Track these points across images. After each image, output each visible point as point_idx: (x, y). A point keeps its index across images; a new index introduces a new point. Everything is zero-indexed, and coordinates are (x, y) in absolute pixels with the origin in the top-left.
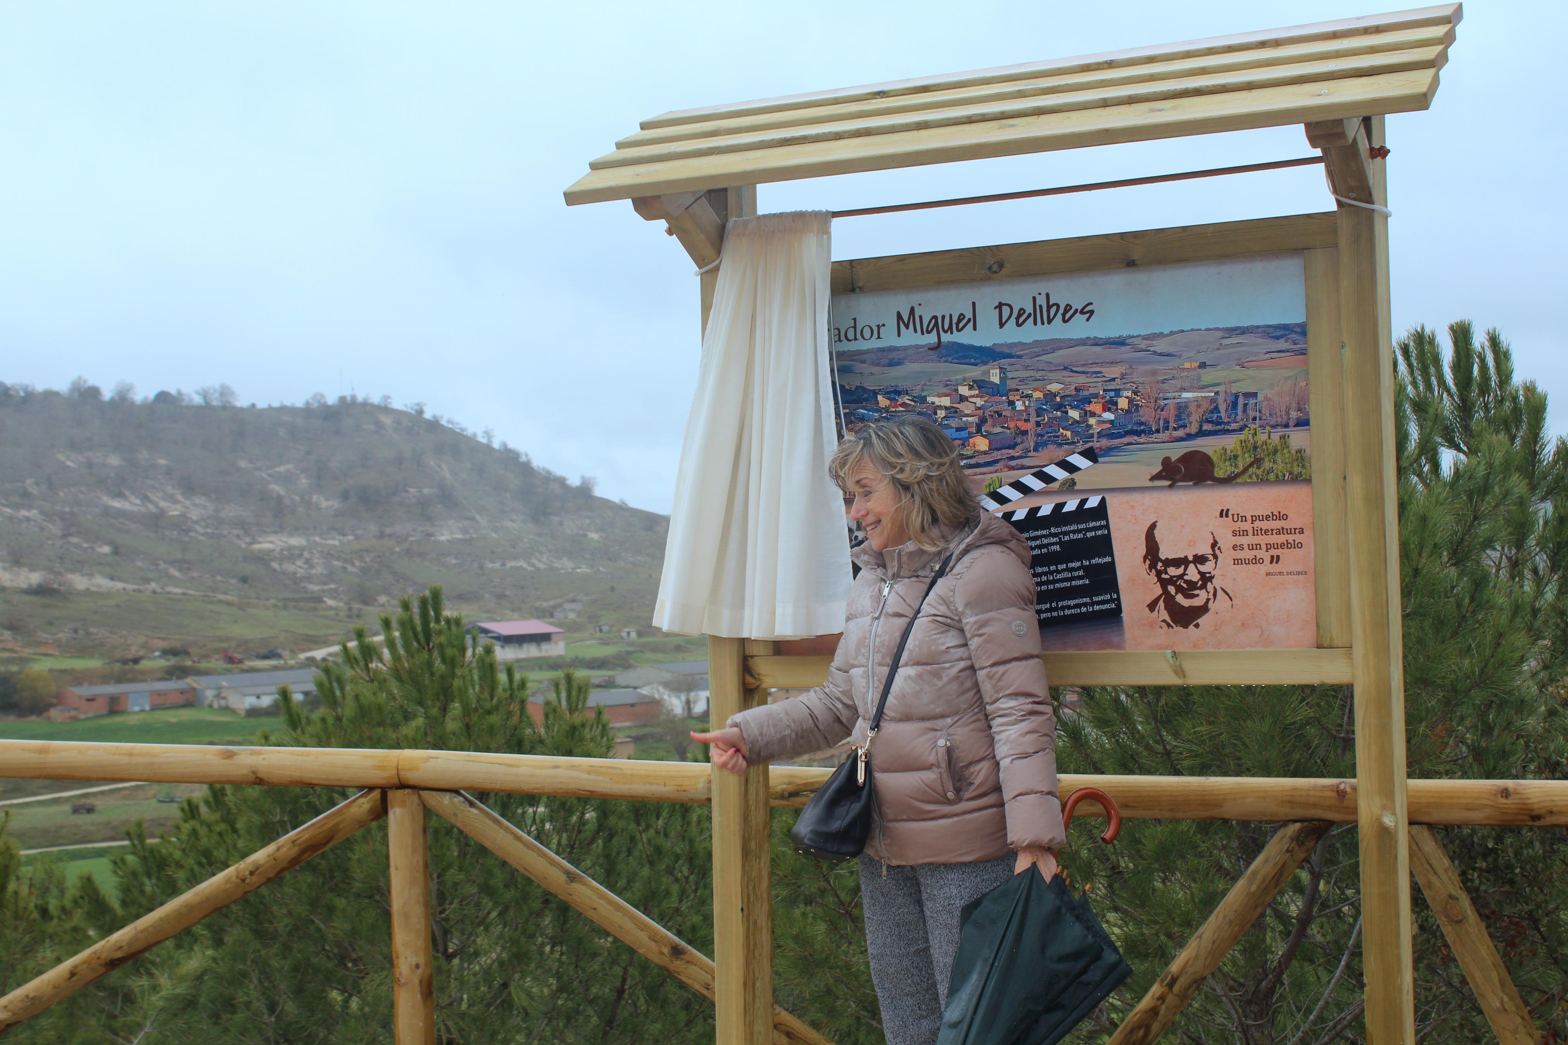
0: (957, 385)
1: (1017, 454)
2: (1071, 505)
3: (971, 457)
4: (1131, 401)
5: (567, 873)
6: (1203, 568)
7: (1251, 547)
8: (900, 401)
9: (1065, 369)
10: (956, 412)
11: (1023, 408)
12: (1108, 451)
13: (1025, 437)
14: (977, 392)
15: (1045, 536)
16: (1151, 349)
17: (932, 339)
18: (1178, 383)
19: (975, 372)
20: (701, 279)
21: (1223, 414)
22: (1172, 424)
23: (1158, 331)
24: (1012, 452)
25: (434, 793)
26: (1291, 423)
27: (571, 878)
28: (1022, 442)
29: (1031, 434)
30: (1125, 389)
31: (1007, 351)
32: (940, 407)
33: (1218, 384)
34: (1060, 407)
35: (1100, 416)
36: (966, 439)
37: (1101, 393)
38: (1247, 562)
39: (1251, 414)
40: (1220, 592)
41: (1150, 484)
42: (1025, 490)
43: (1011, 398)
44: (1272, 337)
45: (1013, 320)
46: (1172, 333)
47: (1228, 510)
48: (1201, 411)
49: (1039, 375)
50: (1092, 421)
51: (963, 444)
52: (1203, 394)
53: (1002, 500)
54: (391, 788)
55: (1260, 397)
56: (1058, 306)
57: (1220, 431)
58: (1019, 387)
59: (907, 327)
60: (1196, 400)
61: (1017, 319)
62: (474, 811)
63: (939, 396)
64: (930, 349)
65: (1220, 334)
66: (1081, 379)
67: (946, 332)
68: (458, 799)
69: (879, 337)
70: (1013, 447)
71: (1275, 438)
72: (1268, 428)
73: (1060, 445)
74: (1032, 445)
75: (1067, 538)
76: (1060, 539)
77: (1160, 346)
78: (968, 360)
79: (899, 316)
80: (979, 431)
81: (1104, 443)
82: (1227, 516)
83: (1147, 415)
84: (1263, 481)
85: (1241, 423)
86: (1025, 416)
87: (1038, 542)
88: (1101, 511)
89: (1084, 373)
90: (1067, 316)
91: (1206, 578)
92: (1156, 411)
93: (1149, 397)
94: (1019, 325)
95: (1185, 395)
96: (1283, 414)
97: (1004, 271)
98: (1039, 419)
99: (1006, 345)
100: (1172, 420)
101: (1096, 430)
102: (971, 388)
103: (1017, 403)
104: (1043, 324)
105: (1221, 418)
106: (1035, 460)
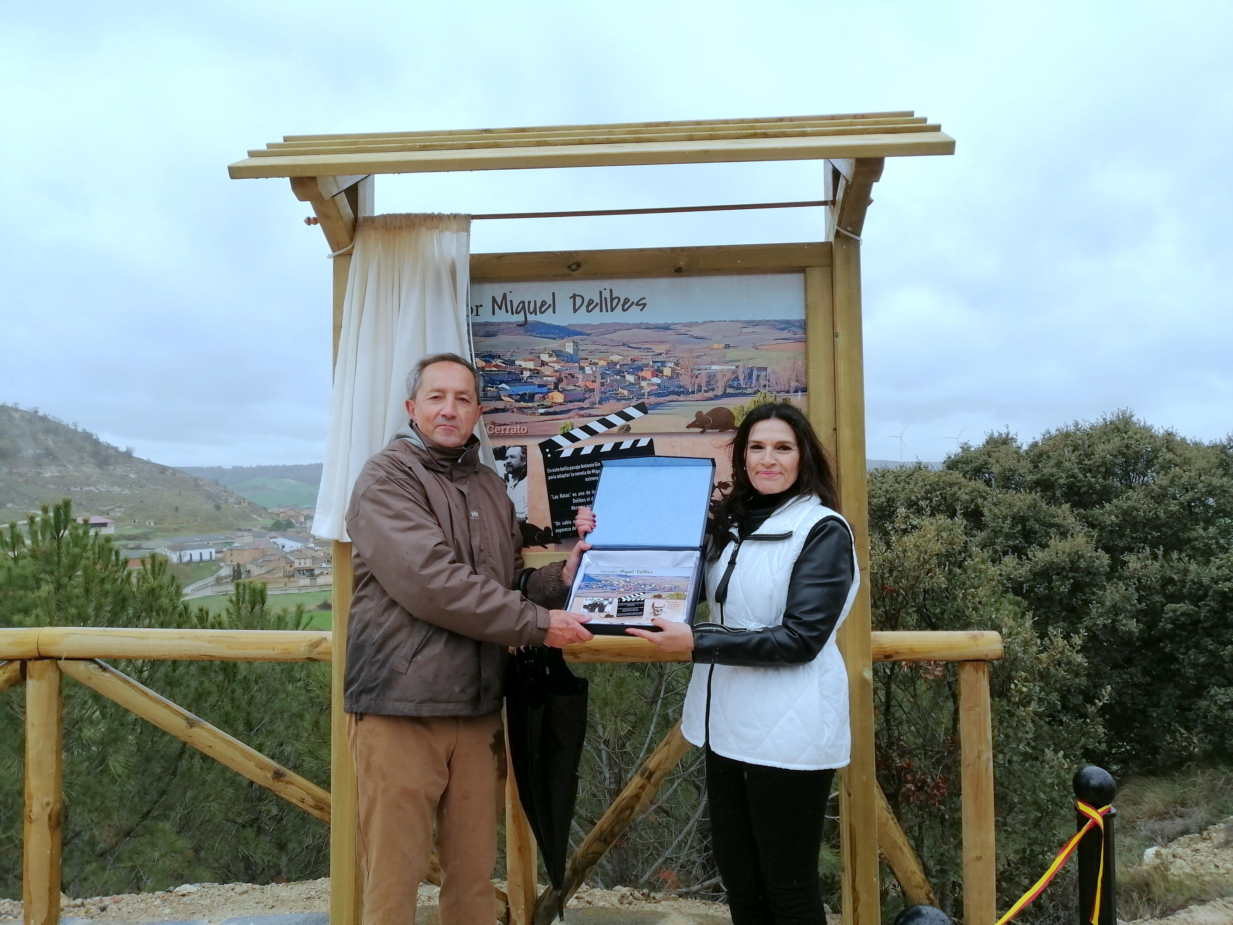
0: (540, 353)
1: (585, 406)
2: (627, 444)
3: (550, 407)
4: (673, 370)
5: (187, 719)
6: (725, 492)
8: (494, 363)
9: (624, 345)
10: (538, 373)
11: (591, 372)
12: (656, 406)
13: (592, 394)
14: (555, 359)
16: (689, 333)
17: (520, 318)
18: (709, 359)
19: (554, 345)
20: (334, 261)
21: (742, 382)
22: (704, 388)
23: (694, 320)
24: (581, 404)
25: (71, 662)
26: (792, 390)
27: (191, 724)
28: (590, 397)
29: (597, 391)
30: (669, 362)
31: (579, 330)
32: (525, 369)
33: (739, 361)
34: (619, 373)
35: (650, 380)
36: (546, 393)
37: (651, 363)
39: (763, 382)
41: (687, 430)
42: (591, 432)
43: (582, 364)
44: (778, 329)
45: (584, 307)
46: (705, 323)
48: (726, 379)
49: (603, 348)
50: (644, 384)
51: (544, 397)
52: (727, 367)
53: (574, 439)
54: (30, 659)
55: (769, 371)
56: (619, 299)
57: (739, 394)
58: (588, 357)
59: (500, 309)
60: (722, 371)
61: (588, 307)
62: (106, 674)
63: (525, 360)
65: (741, 325)
66: (636, 353)
67: (531, 313)
68: (92, 666)
69: (477, 315)
70: (582, 400)
72: (774, 393)
73: (619, 400)
74: (598, 399)
77: (696, 332)
78: (548, 336)
79: (494, 300)
80: (556, 387)
81: (653, 400)
83: (685, 380)
85: (755, 389)
86: (592, 378)
88: (649, 449)
89: (638, 348)
90: (626, 307)
92: (692, 378)
93: (687, 368)
94: (588, 311)
95: (714, 367)
96: (786, 383)
97: (580, 270)
98: (603, 381)
99: (578, 325)
100: (704, 385)
101: (647, 390)
102: (550, 356)
103: (586, 368)
104: (607, 311)
105: (740, 385)
106: (600, 410)
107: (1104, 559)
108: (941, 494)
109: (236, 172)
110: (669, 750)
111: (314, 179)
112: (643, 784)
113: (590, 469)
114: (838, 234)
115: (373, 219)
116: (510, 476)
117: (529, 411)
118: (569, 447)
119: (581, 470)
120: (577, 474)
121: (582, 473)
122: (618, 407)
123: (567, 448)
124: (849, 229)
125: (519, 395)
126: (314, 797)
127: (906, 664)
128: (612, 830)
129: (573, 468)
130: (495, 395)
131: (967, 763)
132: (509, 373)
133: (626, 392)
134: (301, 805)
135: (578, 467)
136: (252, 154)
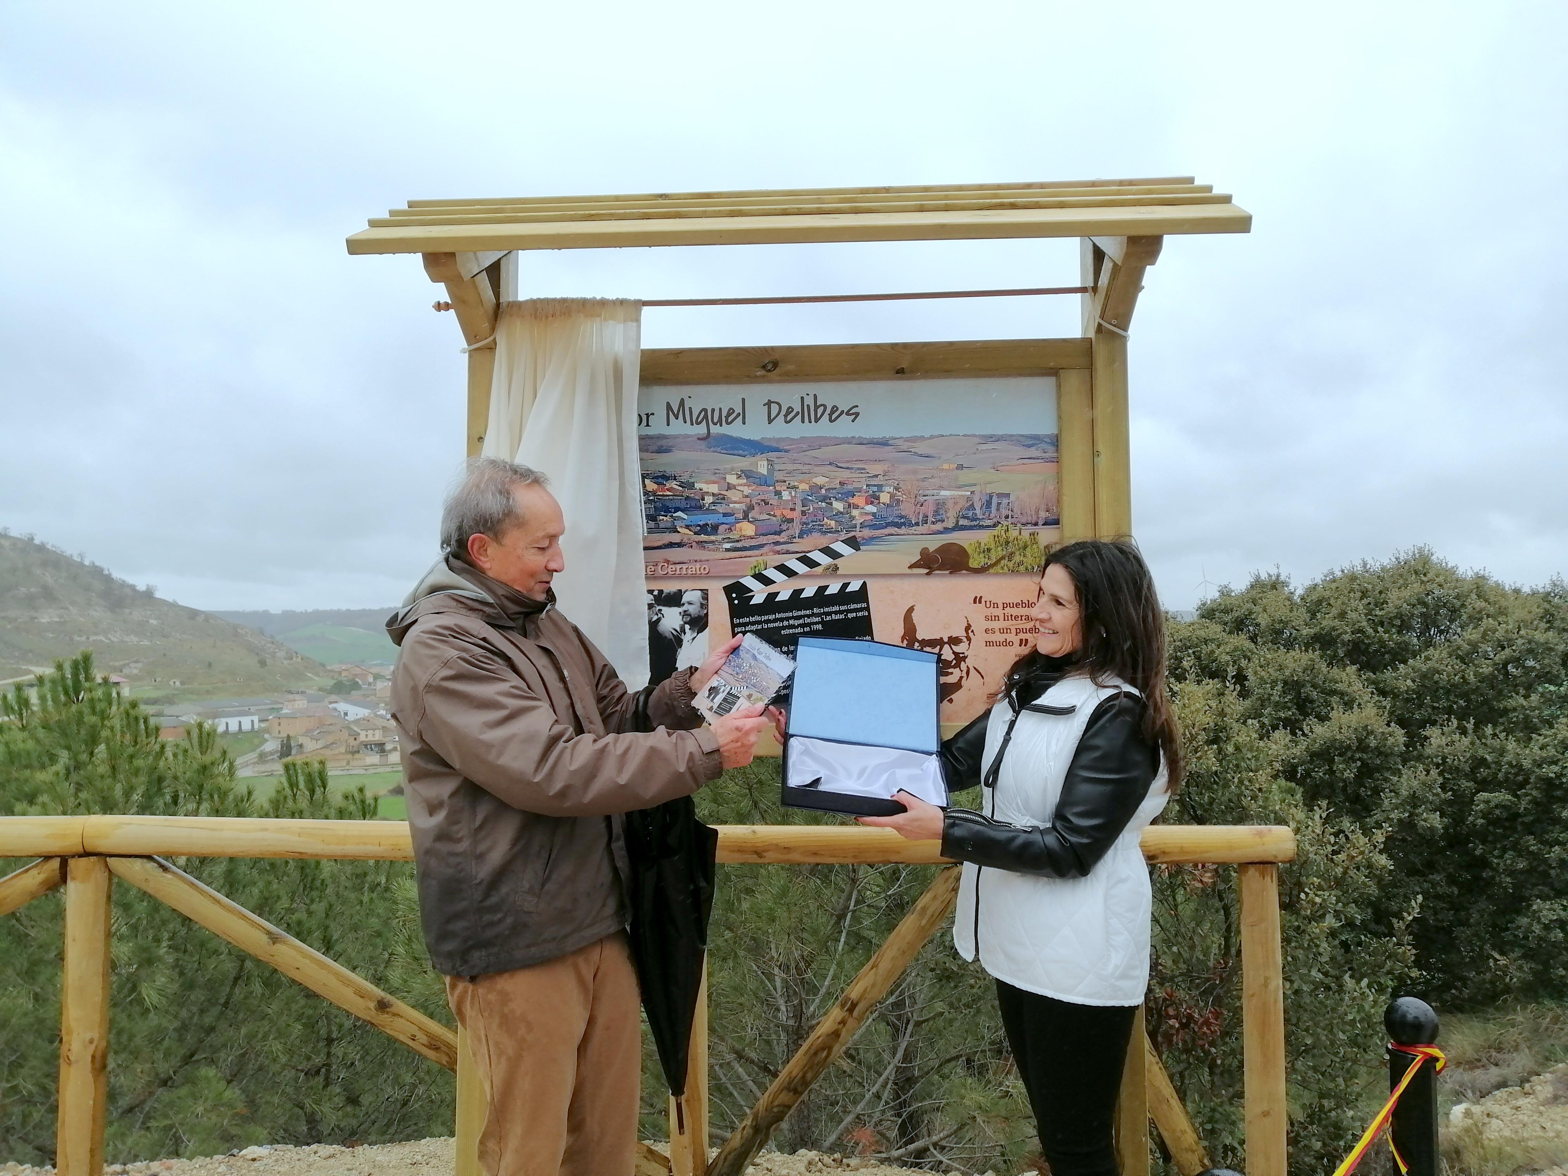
0: (725, 474)
1: (782, 540)
2: (834, 589)
3: (738, 541)
4: (892, 496)
5: (269, 933)
6: (957, 649)
7: (1002, 631)
8: (668, 486)
9: (830, 464)
10: (724, 499)
11: (790, 498)
12: (871, 540)
13: (790, 525)
14: (745, 481)
15: (808, 616)
16: (913, 450)
17: (702, 429)
18: (937, 482)
19: (744, 463)
20: (470, 356)
21: (978, 511)
22: (931, 519)
24: (777, 538)
25: (123, 859)
26: (1041, 522)
27: (274, 939)
28: (788, 529)
29: (797, 522)
30: (887, 485)
31: (774, 445)
32: (707, 493)
33: (975, 485)
34: (824, 499)
35: (863, 508)
36: (733, 524)
37: (865, 487)
38: (999, 644)
39: (1004, 512)
40: (972, 671)
42: (789, 573)
43: (778, 488)
44: (1023, 446)
45: (781, 417)
46: (932, 437)
47: (981, 597)
48: (958, 508)
49: (806, 468)
50: (855, 512)
51: (730, 529)
52: (960, 493)
53: (766, 581)
54: (73, 857)
55: (1012, 498)
56: (825, 407)
57: (975, 526)
58: (786, 479)
59: (676, 416)
60: (953, 498)
61: (786, 416)
62: (169, 876)
63: (707, 482)
64: (699, 439)
65: (979, 440)
67: (715, 424)
68: (150, 866)
69: (648, 425)
70: (778, 533)
71: (1026, 534)
72: (1019, 525)
73: (824, 533)
74: (797, 532)
75: (829, 618)
76: (822, 619)
77: (921, 448)
79: (669, 407)
81: (867, 533)
82: (980, 602)
83: (907, 509)
84: (1013, 572)
85: (995, 520)
86: (791, 506)
87: (801, 621)
88: (862, 594)
89: (848, 468)
90: (834, 417)
91: (960, 658)
92: (916, 506)
93: (909, 493)
94: (787, 422)
95: (944, 493)
96: (1033, 513)
97: (778, 370)
98: (804, 509)
99: (774, 439)
100: (930, 515)
101: (859, 520)
102: (739, 477)
103: (783, 493)
104: (810, 422)
105: (976, 515)
106: (801, 545)
107: (1399, 736)
108: (1194, 653)
109: (356, 247)
110: (876, 975)
111: (453, 255)
112: (844, 1017)
113: (787, 619)
114: (1100, 329)
115: (517, 306)
116: (687, 627)
117: (711, 546)
118: (761, 591)
119: (775, 620)
120: (771, 625)
121: (776, 625)
122: (823, 541)
123: (759, 592)
124: (1114, 322)
125: (699, 525)
126: (428, 1034)
127: (1167, 868)
128: (804, 1077)
129: (766, 618)
130: (669, 525)
131: (1251, 992)
132: (687, 498)
133: (833, 523)
134: (411, 1043)
135: (772, 617)
136: (373, 224)
